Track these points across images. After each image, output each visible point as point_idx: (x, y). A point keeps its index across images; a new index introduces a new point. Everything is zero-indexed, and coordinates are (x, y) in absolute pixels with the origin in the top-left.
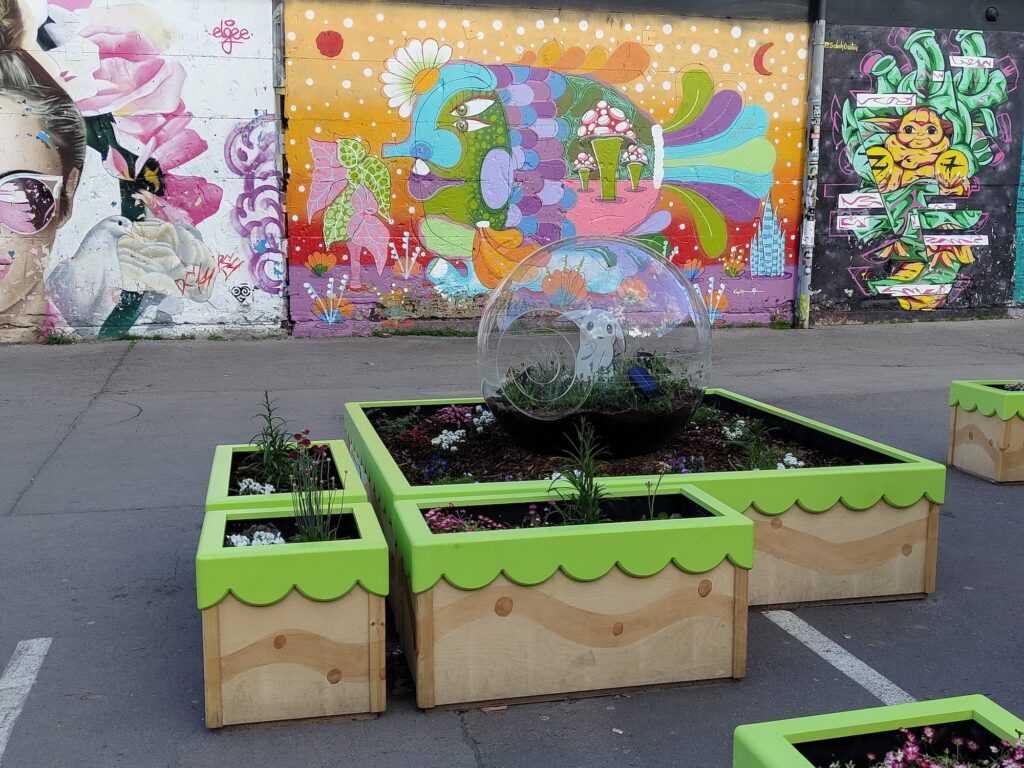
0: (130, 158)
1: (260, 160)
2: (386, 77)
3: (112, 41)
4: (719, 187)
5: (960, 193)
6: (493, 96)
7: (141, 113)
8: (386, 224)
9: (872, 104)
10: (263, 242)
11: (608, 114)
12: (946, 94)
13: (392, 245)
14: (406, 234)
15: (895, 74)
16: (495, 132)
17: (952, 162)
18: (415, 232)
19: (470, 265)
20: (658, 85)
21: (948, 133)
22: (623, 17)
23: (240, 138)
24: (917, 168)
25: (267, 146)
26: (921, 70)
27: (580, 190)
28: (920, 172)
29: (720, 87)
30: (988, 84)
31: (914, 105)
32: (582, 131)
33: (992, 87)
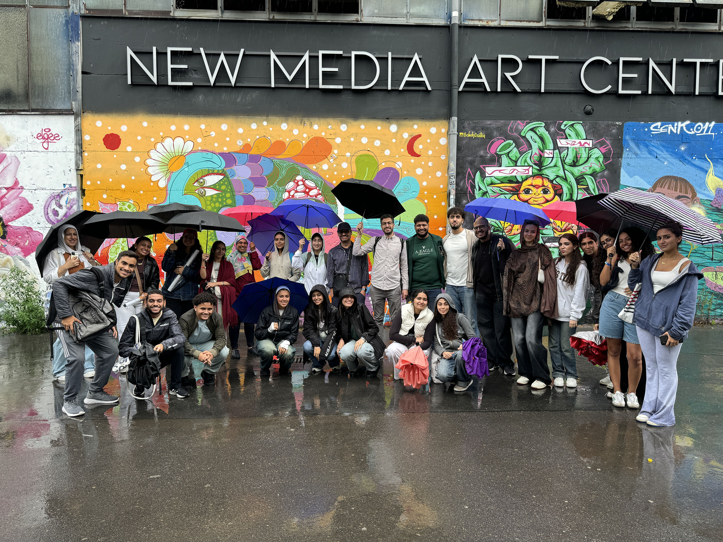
1: (67, 216)
2: (149, 162)
6: (223, 173)
9: (497, 174)
11: (304, 184)
12: (555, 166)
15: (515, 153)
16: (225, 196)
20: (339, 165)
21: (559, 193)
22: (313, 120)
23: (54, 202)
25: (72, 207)
26: (535, 150)
29: (384, 165)
30: (588, 158)
31: (531, 174)
32: (285, 196)
33: (592, 160)
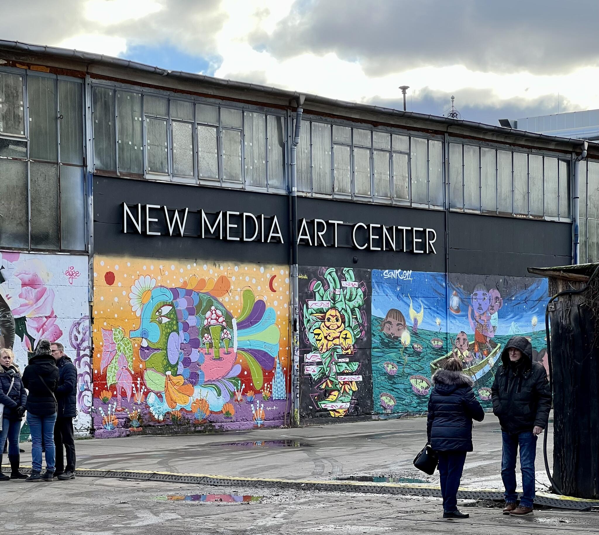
0: (32, 340)
1: (83, 341)
2: (131, 295)
3: (27, 278)
4: (259, 351)
5: (350, 353)
6: (171, 305)
7: (37, 316)
8: (131, 373)
9: (314, 306)
10: (83, 385)
11: (215, 313)
12: (341, 301)
13: (133, 385)
14: (139, 379)
15: (322, 291)
16: (172, 323)
17: (346, 336)
18: (142, 378)
19: (164, 396)
20: (234, 298)
21: (343, 322)
22: (220, 263)
23: (75, 329)
24: (333, 340)
25: (86, 333)
26: (331, 289)
27: (206, 354)
28: (334, 342)
29: (257, 299)
30: (356, 295)
31: (330, 307)
32: (206, 322)
33: (358, 297)
